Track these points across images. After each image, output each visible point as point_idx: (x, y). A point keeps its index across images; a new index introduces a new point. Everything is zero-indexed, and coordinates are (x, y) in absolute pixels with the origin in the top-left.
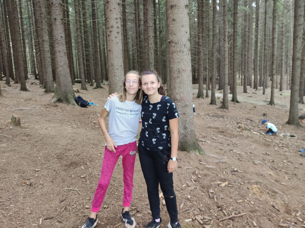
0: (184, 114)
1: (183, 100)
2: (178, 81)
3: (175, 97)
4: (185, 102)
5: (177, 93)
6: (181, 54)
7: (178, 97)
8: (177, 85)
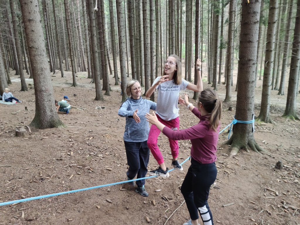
0: (50, 101)
1: (48, 91)
2: (42, 77)
3: (41, 89)
4: (49, 92)
5: (42, 86)
6: (42, 57)
7: (43, 89)
8: (42, 80)
